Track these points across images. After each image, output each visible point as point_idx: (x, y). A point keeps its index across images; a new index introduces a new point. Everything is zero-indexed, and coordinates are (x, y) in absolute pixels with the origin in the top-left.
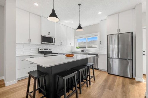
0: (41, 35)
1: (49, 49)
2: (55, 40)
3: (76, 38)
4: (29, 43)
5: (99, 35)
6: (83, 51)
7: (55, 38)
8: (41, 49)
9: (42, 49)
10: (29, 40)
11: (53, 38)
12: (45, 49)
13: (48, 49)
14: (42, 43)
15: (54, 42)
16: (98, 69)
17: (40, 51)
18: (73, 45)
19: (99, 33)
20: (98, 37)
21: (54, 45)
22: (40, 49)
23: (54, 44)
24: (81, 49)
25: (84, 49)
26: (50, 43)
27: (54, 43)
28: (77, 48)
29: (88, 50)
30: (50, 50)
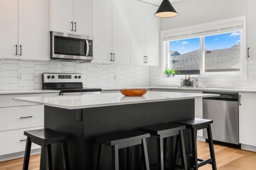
0: (51, 33)
1: (73, 76)
2: (91, 47)
3: (164, 39)
4: (16, 57)
5: (244, 27)
6: (188, 83)
7: (91, 41)
8: (51, 75)
9: (53, 77)
10: (18, 49)
11: (85, 41)
12: (60, 77)
13: (69, 77)
14: (52, 58)
15: (91, 54)
16: (238, 147)
17: (47, 81)
18: (153, 62)
19: (243, 18)
20: (242, 32)
21: (88, 64)
22: (46, 76)
23: (89, 61)
24: (183, 77)
25: (192, 77)
26: (75, 57)
27: (89, 58)
28: (168, 74)
29: (205, 80)
30: (77, 80)
